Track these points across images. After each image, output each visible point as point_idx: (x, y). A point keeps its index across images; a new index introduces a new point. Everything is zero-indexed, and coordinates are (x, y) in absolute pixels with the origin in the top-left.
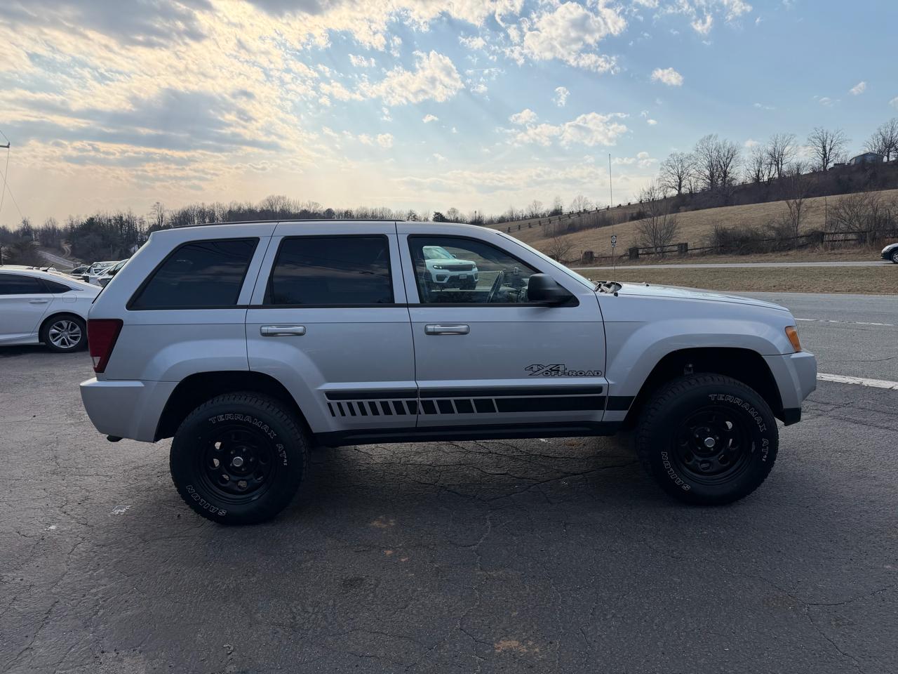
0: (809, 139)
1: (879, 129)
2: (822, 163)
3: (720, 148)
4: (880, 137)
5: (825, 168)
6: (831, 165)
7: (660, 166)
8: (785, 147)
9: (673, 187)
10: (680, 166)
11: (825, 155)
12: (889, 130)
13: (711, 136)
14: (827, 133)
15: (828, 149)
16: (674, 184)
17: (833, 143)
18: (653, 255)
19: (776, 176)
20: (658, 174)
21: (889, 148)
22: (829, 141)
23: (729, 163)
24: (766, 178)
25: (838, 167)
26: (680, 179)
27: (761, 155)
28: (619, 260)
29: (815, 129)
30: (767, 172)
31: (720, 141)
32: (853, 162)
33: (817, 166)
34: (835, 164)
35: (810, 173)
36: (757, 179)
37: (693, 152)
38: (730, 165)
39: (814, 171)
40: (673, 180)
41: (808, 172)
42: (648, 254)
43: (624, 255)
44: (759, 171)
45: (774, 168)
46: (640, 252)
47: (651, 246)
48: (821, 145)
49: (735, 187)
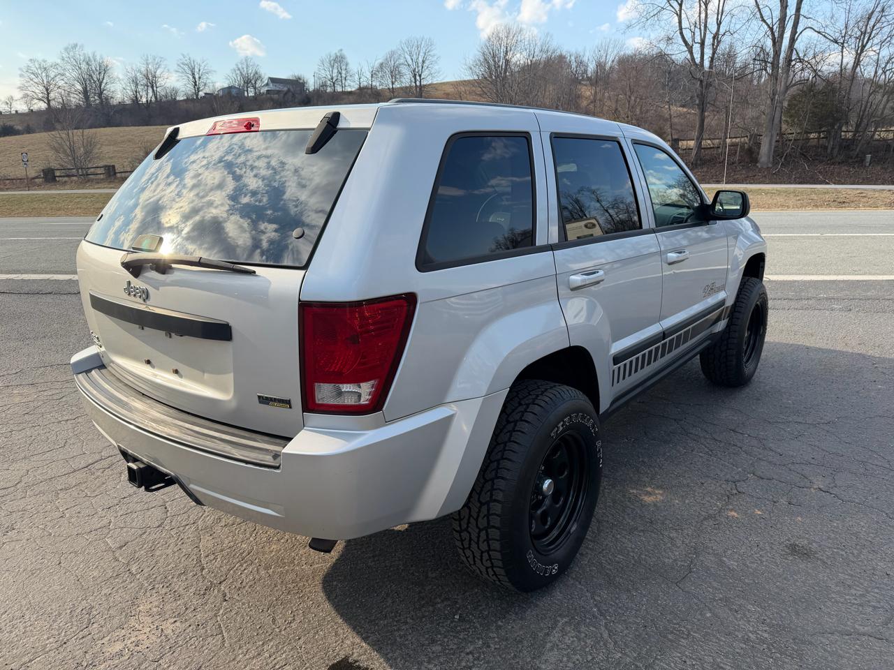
0: (178, 65)
1: (237, 65)
2: (194, 91)
3: (90, 60)
4: (238, 72)
5: (197, 95)
6: (201, 94)
7: (19, 72)
8: (157, 69)
9: (40, 99)
10: (44, 74)
11: (195, 82)
12: (245, 66)
13: (76, 46)
14: (194, 61)
15: (197, 76)
16: (40, 95)
17: (201, 72)
18: (74, 178)
19: (153, 99)
20: (18, 81)
21: (248, 83)
22: (197, 70)
23: (103, 79)
24: (144, 100)
25: (207, 96)
26: (47, 90)
27: (136, 75)
28: (29, 183)
29: (183, 55)
30: (144, 93)
31: (88, 51)
32: (221, 93)
33: (190, 93)
34: (205, 94)
35: (184, 100)
36: (136, 100)
37: (59, 61)
38: (105, 81)
39: (187, 98)
40: (39, 90)
41: (182, 99)
42: (68, 176)
43: (37, 177)
44: (136, 92)
45: (150, 91)
46: (57, 173)
47: (69, 167)
48: (190, 72)
49: (114, 106)
